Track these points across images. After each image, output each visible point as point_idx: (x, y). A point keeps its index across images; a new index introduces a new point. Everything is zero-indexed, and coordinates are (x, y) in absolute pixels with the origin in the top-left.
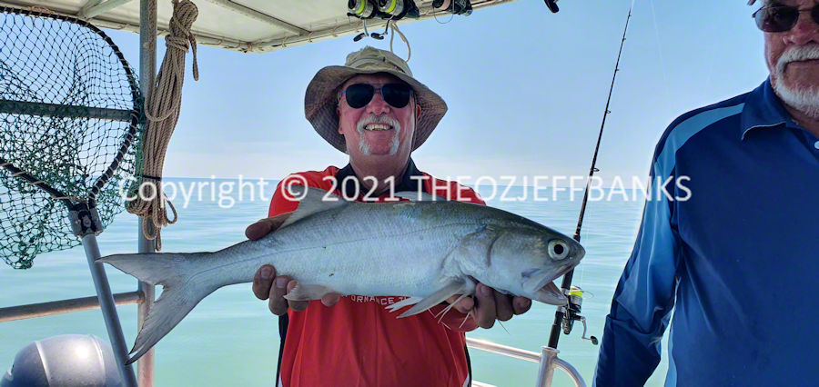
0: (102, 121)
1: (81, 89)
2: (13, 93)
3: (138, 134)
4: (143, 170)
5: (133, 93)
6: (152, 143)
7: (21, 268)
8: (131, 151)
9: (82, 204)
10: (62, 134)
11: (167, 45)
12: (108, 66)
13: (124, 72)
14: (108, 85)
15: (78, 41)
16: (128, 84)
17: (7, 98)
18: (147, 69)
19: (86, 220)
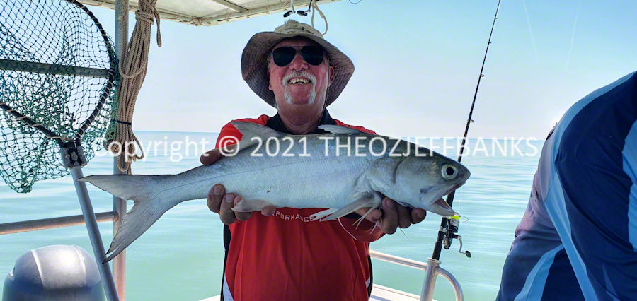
0: (86, 78)
1: (70, 52)
2: (16, 55)
3: (114, 88)
4: (118, 117)
5: (110, 56)
6: (125, 96)
7: (22, 192)
8: (109, 101)
9: (71, 143)
10: (55, 87)
11: (137, 19)
12: (90, 34)
13: (103, 39)
14: (90, 49)
15: (67, 14)
16: (106, 49)
17: (11, 58)
18: (121, 38)
19: (74, 155)
